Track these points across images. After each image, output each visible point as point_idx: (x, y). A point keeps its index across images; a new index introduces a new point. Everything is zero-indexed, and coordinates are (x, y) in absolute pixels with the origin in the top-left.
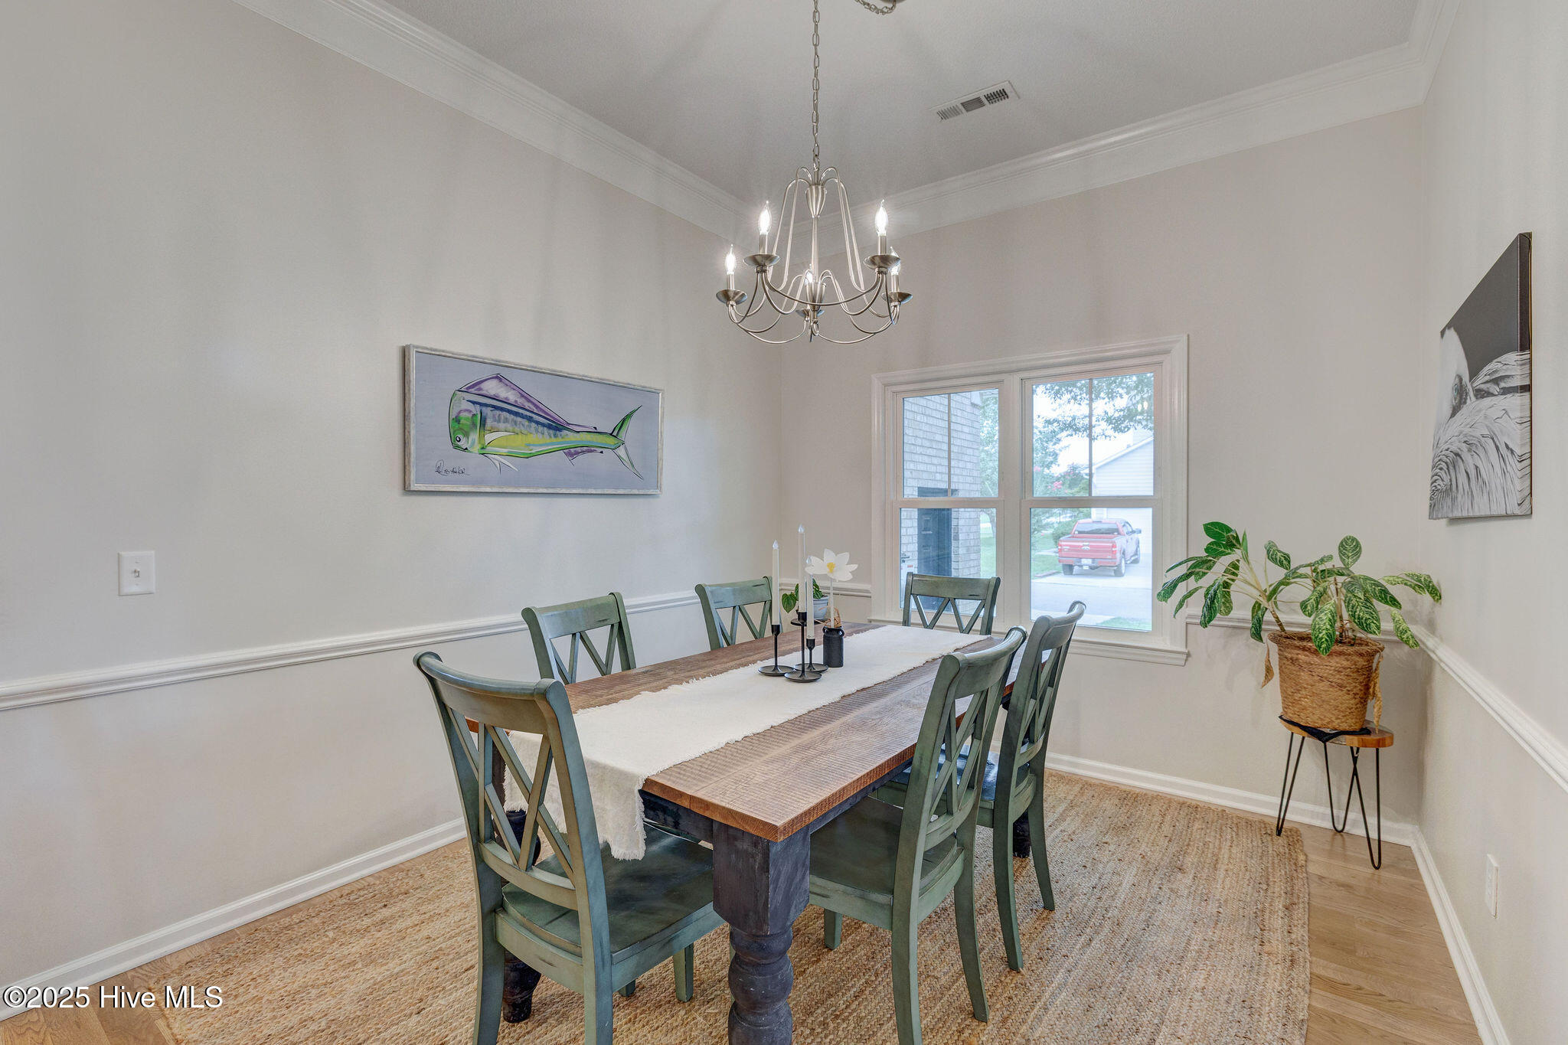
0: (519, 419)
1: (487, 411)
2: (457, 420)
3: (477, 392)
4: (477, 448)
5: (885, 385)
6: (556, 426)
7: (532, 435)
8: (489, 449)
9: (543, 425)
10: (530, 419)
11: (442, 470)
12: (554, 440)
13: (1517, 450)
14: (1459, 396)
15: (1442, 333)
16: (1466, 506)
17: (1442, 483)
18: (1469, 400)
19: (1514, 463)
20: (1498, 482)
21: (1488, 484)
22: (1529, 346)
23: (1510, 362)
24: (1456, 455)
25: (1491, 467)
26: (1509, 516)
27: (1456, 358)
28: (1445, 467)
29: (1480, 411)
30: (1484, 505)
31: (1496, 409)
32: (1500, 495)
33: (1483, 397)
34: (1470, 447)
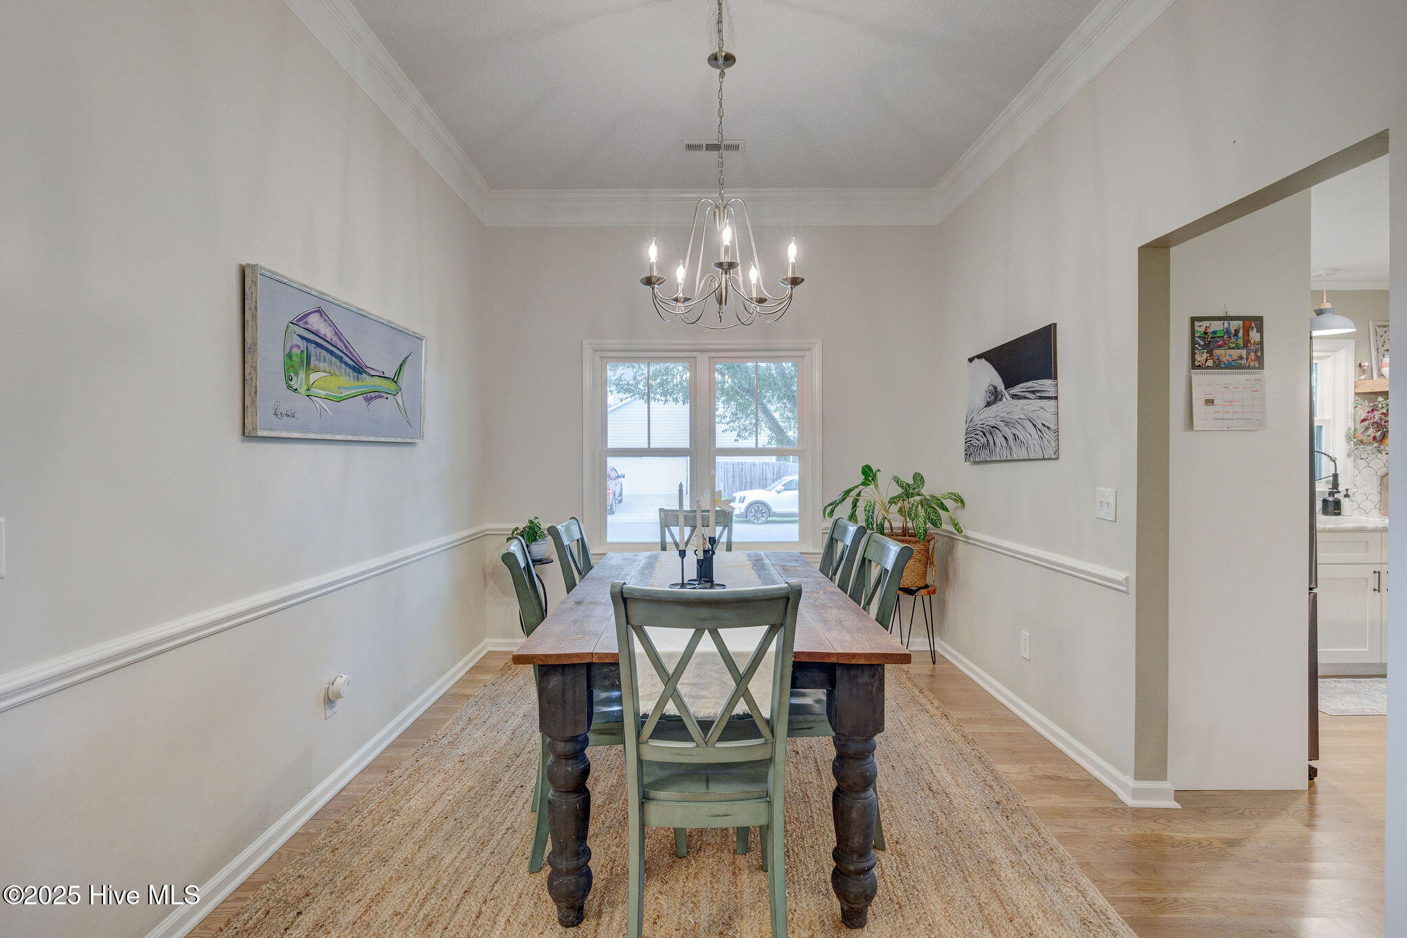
0: (334, 359)
1: (312, 346)
2: (290, 356)
3: (304, 326)
4: (303, 390)
5: (595, 350)
6: (359, 369)
7: (342, 377)
8: (314, 391)
9: (349, 366)
10: (341, 359)
11: (278, 412)
12: (357, 383)
13: (1053, 427)
14: (994, 397)
15: (971, 360)
16: (1005, 454)
17: (977, 442)
18: (1004, 400)
19: (1050, 434)
20: (1036, 442)
21: (1025, 443)
22: (1056, 378)
23: (1046, 384)
24: (992, 427)
25: (1028, 434)
26: (1044, 459)
27: (989, 376)
28: (981, 434)
29: (1017, 406)
30: (1022, 454)
31: (1033, 405)
32: (1038, 449)
33: (1019, 399)
34: (1007, 424)
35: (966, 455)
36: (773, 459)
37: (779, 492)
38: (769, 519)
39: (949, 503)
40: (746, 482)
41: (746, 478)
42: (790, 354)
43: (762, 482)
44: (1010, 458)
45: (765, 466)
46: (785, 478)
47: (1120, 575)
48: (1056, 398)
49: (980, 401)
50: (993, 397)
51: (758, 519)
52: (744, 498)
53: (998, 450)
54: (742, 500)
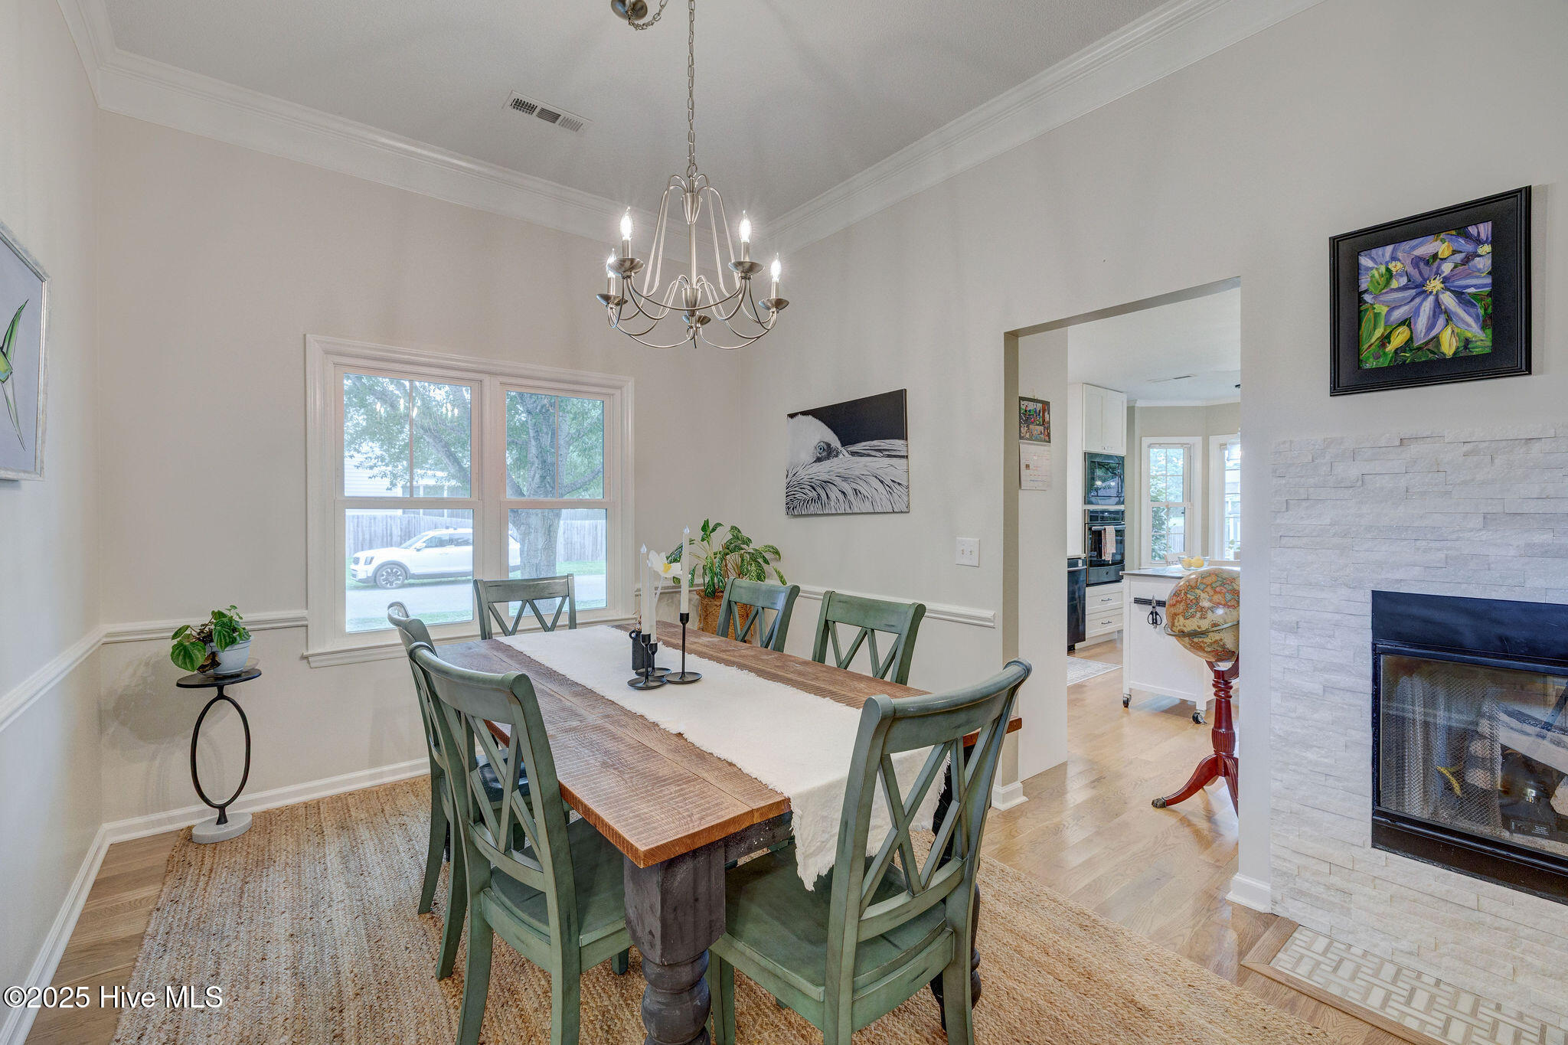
13: (906, 484)
14: (826, 453)
15: (792, 416)
16: (843, 507)
17: (805, 496)
18: (841, 456)
19: (901, 489)
20: (883, 497)
21: (870, 498)
22: (907, 439)
23: (896, 444)
24: (825, 482)
25: (874, 490)
26: (894, 512)
27: (821, 433)
28: (809, 488)
29: (858, 463)
30: (867, 507)
31: (879, 463)
32: (885, 502)
33: (861, 456)
34: (845, 479)
35: (789, 508)
36: (399, 512)
37: (418, 550)
38: (406, 582)
39: (768, 556)
40: (364, 539)
41: (364, 535)
42: (597, 389)
43: (385, 539)
44: (850, 512)
45: (389, 520)
46: (427, 533)
47: (988, 613)
48: (907, 456)
49: (807, 455)
50: (824, 454)
51: (391, 583)
52: (372, 558)
53: (832, 504)
54: (369, 561)
